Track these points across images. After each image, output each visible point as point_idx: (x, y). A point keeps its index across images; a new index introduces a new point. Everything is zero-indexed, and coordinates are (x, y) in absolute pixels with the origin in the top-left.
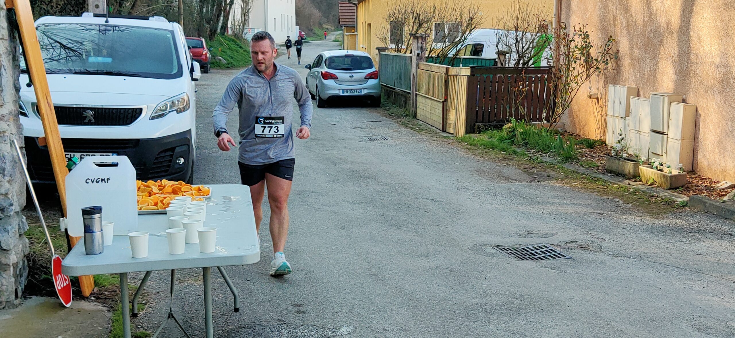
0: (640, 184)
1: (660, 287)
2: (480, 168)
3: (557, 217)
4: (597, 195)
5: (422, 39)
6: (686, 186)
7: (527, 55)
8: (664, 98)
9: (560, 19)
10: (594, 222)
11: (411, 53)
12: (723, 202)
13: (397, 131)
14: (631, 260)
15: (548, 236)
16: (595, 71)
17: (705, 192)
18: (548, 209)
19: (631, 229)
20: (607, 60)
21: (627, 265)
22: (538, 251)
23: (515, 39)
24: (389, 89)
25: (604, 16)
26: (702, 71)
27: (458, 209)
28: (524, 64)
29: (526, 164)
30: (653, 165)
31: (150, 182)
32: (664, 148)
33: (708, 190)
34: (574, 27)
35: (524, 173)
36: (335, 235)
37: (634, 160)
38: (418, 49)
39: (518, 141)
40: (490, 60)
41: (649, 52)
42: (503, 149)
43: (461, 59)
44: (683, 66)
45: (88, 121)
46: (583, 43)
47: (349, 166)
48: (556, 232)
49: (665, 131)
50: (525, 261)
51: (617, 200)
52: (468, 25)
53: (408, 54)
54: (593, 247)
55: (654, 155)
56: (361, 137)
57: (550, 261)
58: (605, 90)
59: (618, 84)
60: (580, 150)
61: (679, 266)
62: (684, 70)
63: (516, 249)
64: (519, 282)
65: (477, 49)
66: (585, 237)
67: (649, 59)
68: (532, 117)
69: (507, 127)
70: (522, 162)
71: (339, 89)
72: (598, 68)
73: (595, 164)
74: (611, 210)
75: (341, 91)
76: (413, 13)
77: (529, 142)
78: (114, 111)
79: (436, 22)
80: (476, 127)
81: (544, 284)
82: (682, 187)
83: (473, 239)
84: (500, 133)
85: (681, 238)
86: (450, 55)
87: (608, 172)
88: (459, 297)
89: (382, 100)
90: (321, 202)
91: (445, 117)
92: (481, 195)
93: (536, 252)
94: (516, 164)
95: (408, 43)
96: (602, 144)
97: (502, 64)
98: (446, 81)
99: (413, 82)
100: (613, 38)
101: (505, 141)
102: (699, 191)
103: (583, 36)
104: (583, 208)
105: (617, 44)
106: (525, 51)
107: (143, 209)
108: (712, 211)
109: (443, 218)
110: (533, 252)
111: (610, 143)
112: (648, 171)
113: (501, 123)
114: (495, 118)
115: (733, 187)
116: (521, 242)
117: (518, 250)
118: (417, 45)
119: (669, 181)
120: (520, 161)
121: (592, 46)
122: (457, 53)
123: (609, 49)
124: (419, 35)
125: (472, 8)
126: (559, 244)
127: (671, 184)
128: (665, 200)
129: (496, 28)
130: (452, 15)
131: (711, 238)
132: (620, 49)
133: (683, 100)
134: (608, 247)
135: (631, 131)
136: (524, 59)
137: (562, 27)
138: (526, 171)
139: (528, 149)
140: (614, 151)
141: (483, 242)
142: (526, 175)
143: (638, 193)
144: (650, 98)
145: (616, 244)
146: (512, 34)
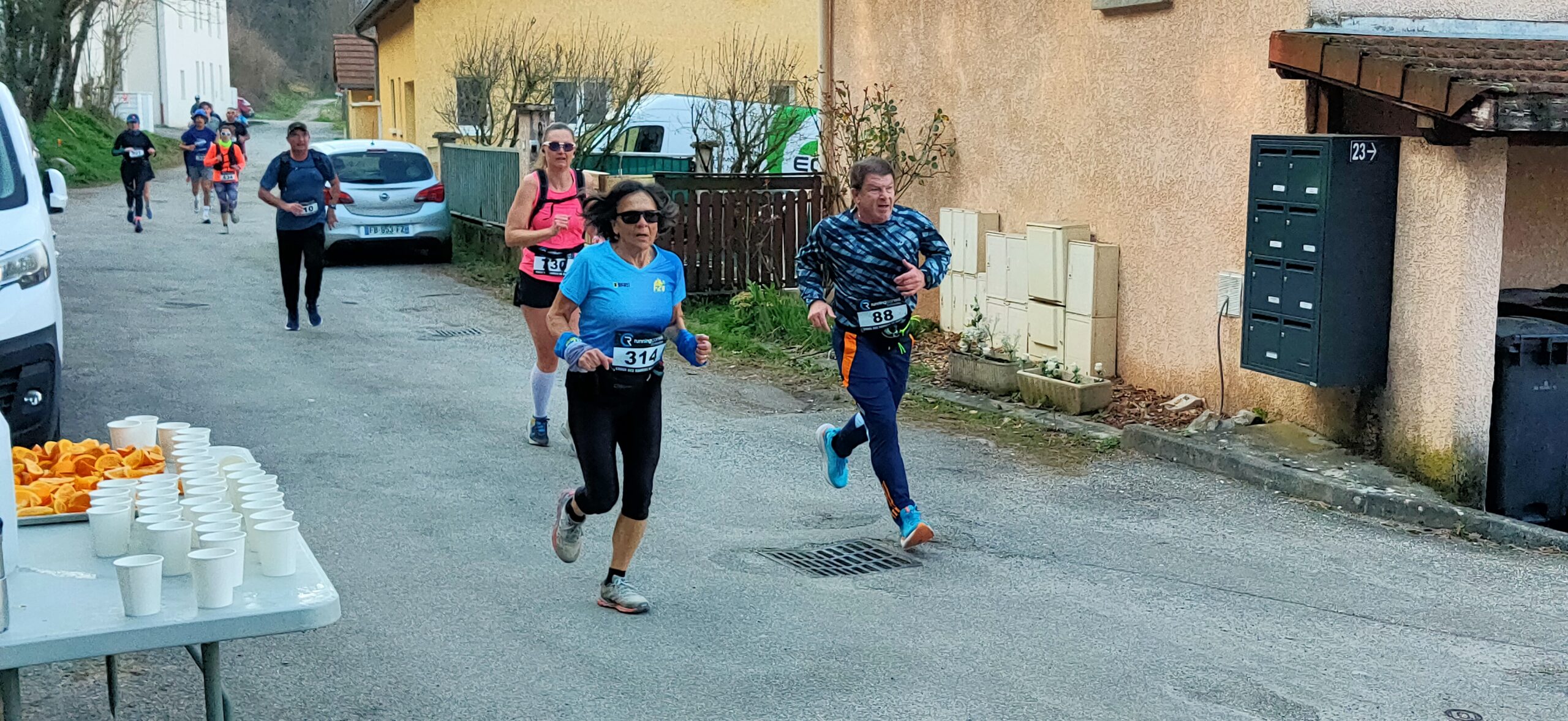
0: (1020, 407)
1: (1104, 613)
4: (942, 432)
5: (540, 113)
6: (1111, 407)
7: (756, 150)
8: (1054, 233)
9: (832, 75)
10: (947, 489)
11: (512, 145)
12: (1188, 436)
13: (497, 314)
14: (1035, 563)
15: (865, 521)
16: (911, 181)
17: (1148, 417)
20: (935, 158)
21: (1030, 572)
22: (851, 556)
23: (729, 117)
24: (468, 224)
25: (923, 68)
28: (751, 167)
29: (788, 376)
30: (1044, 369)
32: (1059, 331)
33: (1152, 414)
34: (866, 91)
35: (784, 393)
36: (413, 548)
37: (1005, 358)
39: (764, 327)
40: (680, 159)
41: (1018, 141)
42: (736, 346)
43: (618, 157)
44: (1088, 167)
46: (884, 123)
47: (408, 393)
48: (878, 512)
49: (1060, 298)
50: (831, 579)
51: (983, 441)
52: (632, 86)
53: (507, 147)
54: (957, 540)
55: (1038, 347)
56: (420, 330)
57: (881, 575)
59: (958, 206)
61: (1130, 569)
62: (1091, 175)
63: (805, 553)
64: (831, 624)
65: (650, 137)
67: (1021, 154)
68: (784, 279)
69: (738, 299)
70: (778, 371)
71: (358, 226)
72: (918, 175)
73: (927, 369)
74: (975, 461)
75: (362, 229)
77: (788, 330)
79: (561, 82)
81: (882, 624)
82: (1105, 408)
83: (714, 539)
84: (727, 314)
85: (1121, 513)
86: (596, 151)
87: (954, 385)
88: (718, 666)
89: (454, 248)
90: (365, 476)
92: (709, 443)
93: (847, 558)
94: (767, 375)
95: (506, 124)
96: (932, 329)
97: (706, 169)
100: (944, 113)
101: (737, 329)
102: (1136, 415)
103: (883, 111)
104: (922, 460)
105: (952, 128)
106: (751, 142)
108: (1168, 455)
110: (840, 558)
111: (952, 328)
112: (1035, 381)
113: (723, 291)
114: (711, 282)
115: (1199, 406)
116: (814, 538)
117: (812, 556)
118: (529, 129)
119: (1077, 399)
120: (775, 369)
121: (902, 130)
122: (611, 146)
123: (937, 136)
124: (532, 108)
125: (638, 49)
126: (891, 537)
127: (1082, 405)
128: (1075, 438)
129: (690, 94)
130: (596, 66)
131: (1178, 509)
132: (958, 135)
133: (1092, 236)
134: (986, 539)
135: (991, 300)
136: (750, 159)
137: (840, 92)
138: (789, 388)
139: (787, 343)
140: (963, 343)
141: (736, 545)
142: (792, 398)
143: (1020, 425)
144: (1026, 233)
145: (1000, 531)
146: (724, 106)
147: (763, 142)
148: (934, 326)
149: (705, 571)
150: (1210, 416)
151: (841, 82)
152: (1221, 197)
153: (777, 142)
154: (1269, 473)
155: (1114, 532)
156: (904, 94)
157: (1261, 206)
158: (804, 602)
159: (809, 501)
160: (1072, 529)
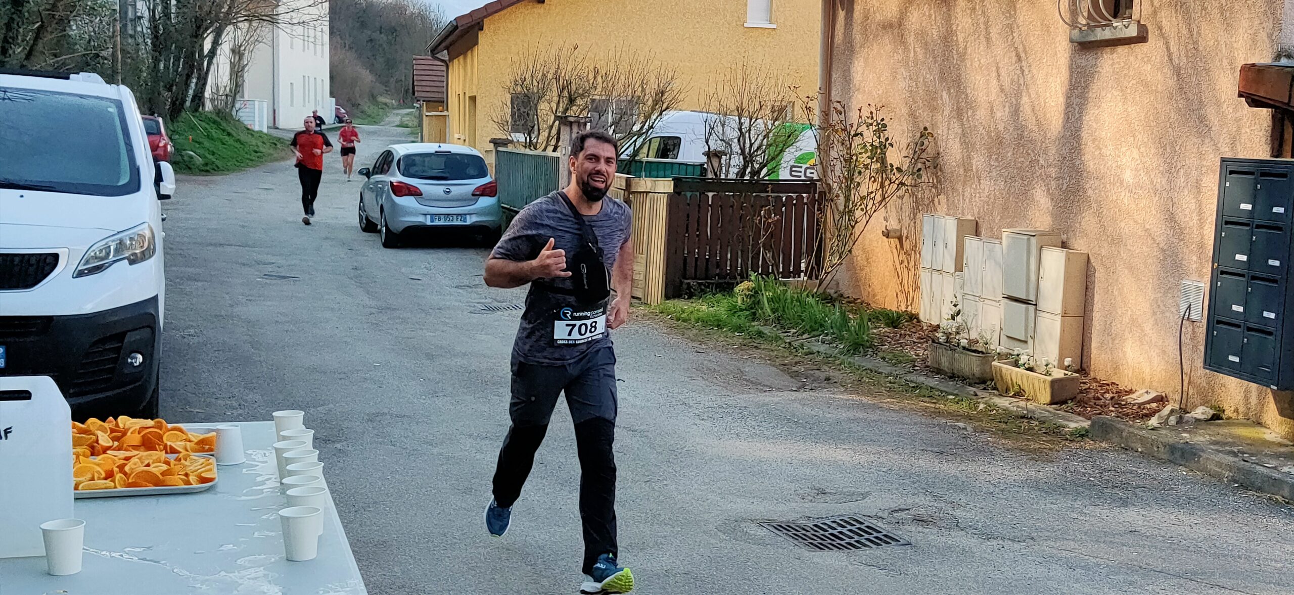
0: (994, 395)
2: (702, 364)
4: (923, 415)
5: (579, 124)
7: (758, 158)
8: (1029, 239)
9: (829, 96)
10: (931, 469)
11: (554, 150)
12: (1152, 429)
14: (1017, 546)
15: (854, 498)
16: (898, 189)
17: (1113, 409)
18: (844, 445)
19: (1000, 483)
20: (919, 170)
21: (1011, 554)
22: (844, 530)
23: (737, 130)
25: (911, 91)
26: (1097, 191)
27: (679, 446)
28: (753, 173)
29: (784, 357)
30: (1017, 361)
31: (93, 422)
32: (1029, 327)
33: (1116, 406)
34: (860, 110)
35: (781, 373)
37: (980, 350)
39: (764, 313)
40: (694, 165)
41: (996, 156)
42: (739, 329)
43: (642, 162)
44: (1061, 182)
46: (875, 138)
47: (459, 361)
48: (868, 489)
49: (1032, 298)
50: (826, 553)
51: (961, 425)
52: (656, 103)
53: (549, 153)
54: (941, 519)
55: (1010, 340)
56: (472, 304)
57: (872, 552)
58: (915, 223)
60: (875, 331)
61: (1106, 556)
62: (1064, 189)
63: (802, 526)
65: (669, 146)
67: (998, 169)
68: (781, 270)
69: (742, 288)
70: (775, 353)
71: (425, 215)
72: (902, 184)
73: (908, 356)
74: (956, 444)
75: (429, 217)
77: (785, 316)
80: (685, 286)
82: (1072, 400)
83: (718, 508)
84: (732, 300)
85: (1092, 500)
87: (932, 372)
90: (416, 436)
92: (715, 417)
93: (841, 533)
94: (766, 356)
95: (550, 133)
96: (912, 320)
97: (715, 174)
100: (929, 130)
101: (739, 313)
102: (1101, 406)
103: (874, 128)
104: (906, 441)
105: (936, 143)
106: (756, 151)
107: (80, 487)
108: (1133, 445)
109: (656, 466)
110: (835, 532)
111: (931, 319)
112: (1008, 373)
113: (728, 280)
114: (718, 271)
115: (1161, 400)
116: (810, 511)
117: (808, 529)
118: (568, 137)
119: (1048, 390)
120: (773, 351)
121: (891, 145)
122: (636, 152)
123: (923, 151)
124: (572, 119)
125: (662, 72)
126: (880, 514)
127: (1052, 394)
128: (1045, 425)
129: (704, 110)
130: (626, 86)
131: (1145, 498)
132: (941, 150)
133: (1063, 243)
134: (969, 520)
135: (967, 297)
136: (752, 165)
137: (837, 111)
138: (785, 368)
139: (783, 327)
140: (941, 334)
141: (739, 515)
142: (788, 377)
143: (995, 412)
144: (1001, 238)
145: (981, 513)
146: (733, 121)
147: (764, 152)
148: (913, 318)
149: (713, 541)
150: (1172, 411)
151: (838, 102)
152: (1186, 213)
153: (776, 153)
154: (1230, 467)
155: (1087, 518)
156: (893, 114)
157: (1227, 223)
158: (803, 576)
159: (805, 475)
160: (1048, 514)
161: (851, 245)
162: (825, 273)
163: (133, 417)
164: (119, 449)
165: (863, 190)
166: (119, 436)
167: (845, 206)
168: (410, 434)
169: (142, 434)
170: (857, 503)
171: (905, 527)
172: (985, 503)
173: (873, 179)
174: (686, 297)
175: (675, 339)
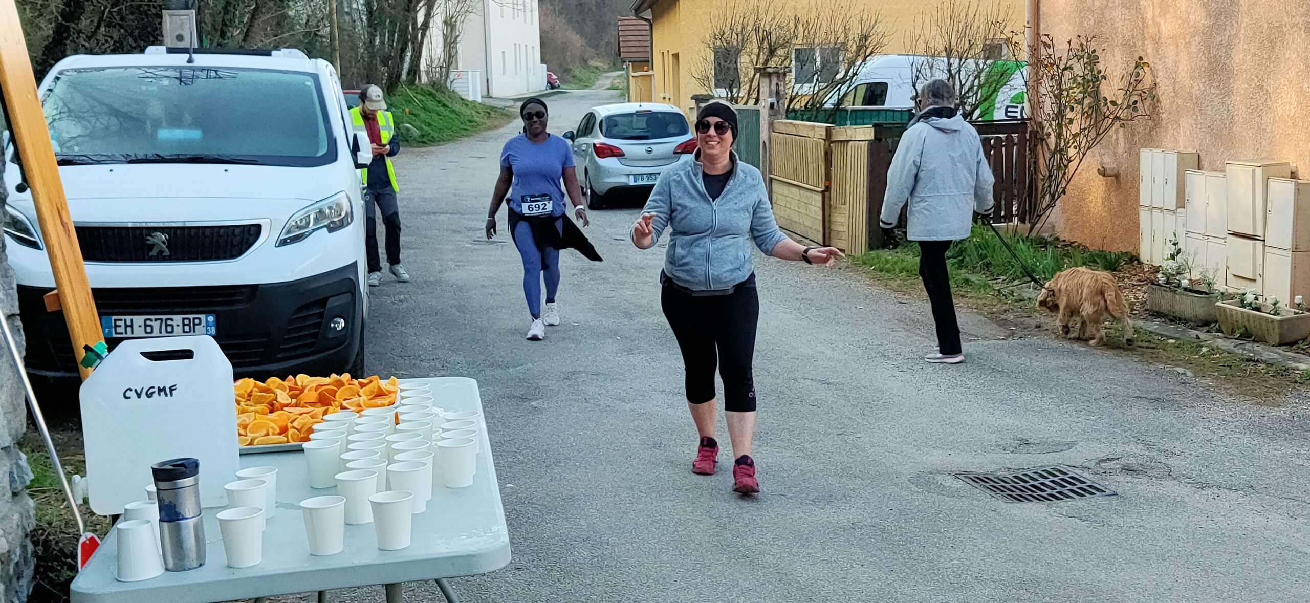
0: (1220, 338)
1: (1304, 549)
2: (905, 315)
3: (1071, 409)
4: (1140, 361)
5: (778, 74)
7: (970, 100)
8: (1254, 171)
9: (1038, 29)
10: (1145, 417)
11: (757, 102)
14: (1233, 495)
15: (1059, 448)
16: (1112, 124)
18: (1051, 393)
19: (1219, 429)
20: (1135, 102)
21: (1227, 504)
22: (1046, 482)
23: (946, 72)
25: (1125, 19)
27: (875, 399)
29: (992, 305)
30: (1242, 301)
31: (274, 381)
32: (1258, 264)
34: (1069, 42)
35: (988, 321)
36: (643, 461)
37: (1203, 290)
38: (771, 96)
39: (972, 260)
40: (901, 111)
41: (1218, 84)
43: (847, 111)
44: (1288, 108)
45: (158, 253)
46: (1086, 72)
48: (1075, 439)
49: (1260, 233)
50: (1026, 505)
51: (1181, 370)
52: (859, 48)
53: (751, 106)
54: (1152, 468)
55: (1237, 279)
57: (1074, 503)
58: (1133, 159)
59: (1158, 147)
62: (1292, 114)
63: (1001, 477)
64: (1023, 552)
65: (876, 93)
66: (1132, 448)
67: (1221, 97)
70: (983, 301)
71: (626, 174)
72: (1117, 118)
74: (1172, 390)
75: (630, 177)
76: (757, 30)
77: (993, 262)
78: (207, 232)
79: (799, 47)
81: (1074, 554)
82: (1304, 340)
83: (913, 460)
86: (827, 106)
87: (1153, 315)
88: (909, 591)
90: (611, 393)
91: (827, 219)
92: (915, 368)
93: (1042, 484)
94: (972, 305)
95: (751, 86)
96: (1132, 262)
98: (826, 153)
99: (764, 157)
100: (1145, 60)
103: (1086, 60)
104: (1118, 388)
105: (1152, 74)
106: (967, 93)
107: (255, 443)
109: (850, 418)
110: (1036, 483)
111: (1151, 260)
112: (1234, 312)
116: (1010, 462)
117: (1009, 481)
118: (769, 89)
119: (1277, 330)
120: (980, 299)
121: (1104, 77)
122: (840, 101)
123: (1138, 82)
124: (770, 70)
125: (865, 17)
126: (1086, 464)
127: (1281, 335)
128: (1274, 367)
129: (910, 53)
130: (829, 33)
132: (1158, 80)
133: (1292, 173)
134: (1182, 469)
135: (1190, 235)
136: (964, 108)
137: (1046, 45)
138: (993, 317)
139: (992, 275)
140: (1161, 275)
141: (934, 466)
142: (995, 325)
143: (1218, 355)
144: (1225, 171)
145: (1197, 461)
146: (942, 63)
147: (977, 93)
148: (1134, 259)
149: (903, 493)
151: (1046, 35)
153: (989, 94)
156: (1106, 45)
158: (998, 528)
159: (1007, 426)
160: (1271, 461)
161: (1064, 186)
162: (1037, 216)
163: (311, 376)
164: (297, 405)
165: (1075, 128)
166: (296, 393)
167: (1057, 145)
168: (604, 391)
169: (318, 392)
170: (1062, 453)
171: (1112, 477)
172: (1201, 451)
173: (1086, 114)
174: (891, 247)
175: (875, 291)
